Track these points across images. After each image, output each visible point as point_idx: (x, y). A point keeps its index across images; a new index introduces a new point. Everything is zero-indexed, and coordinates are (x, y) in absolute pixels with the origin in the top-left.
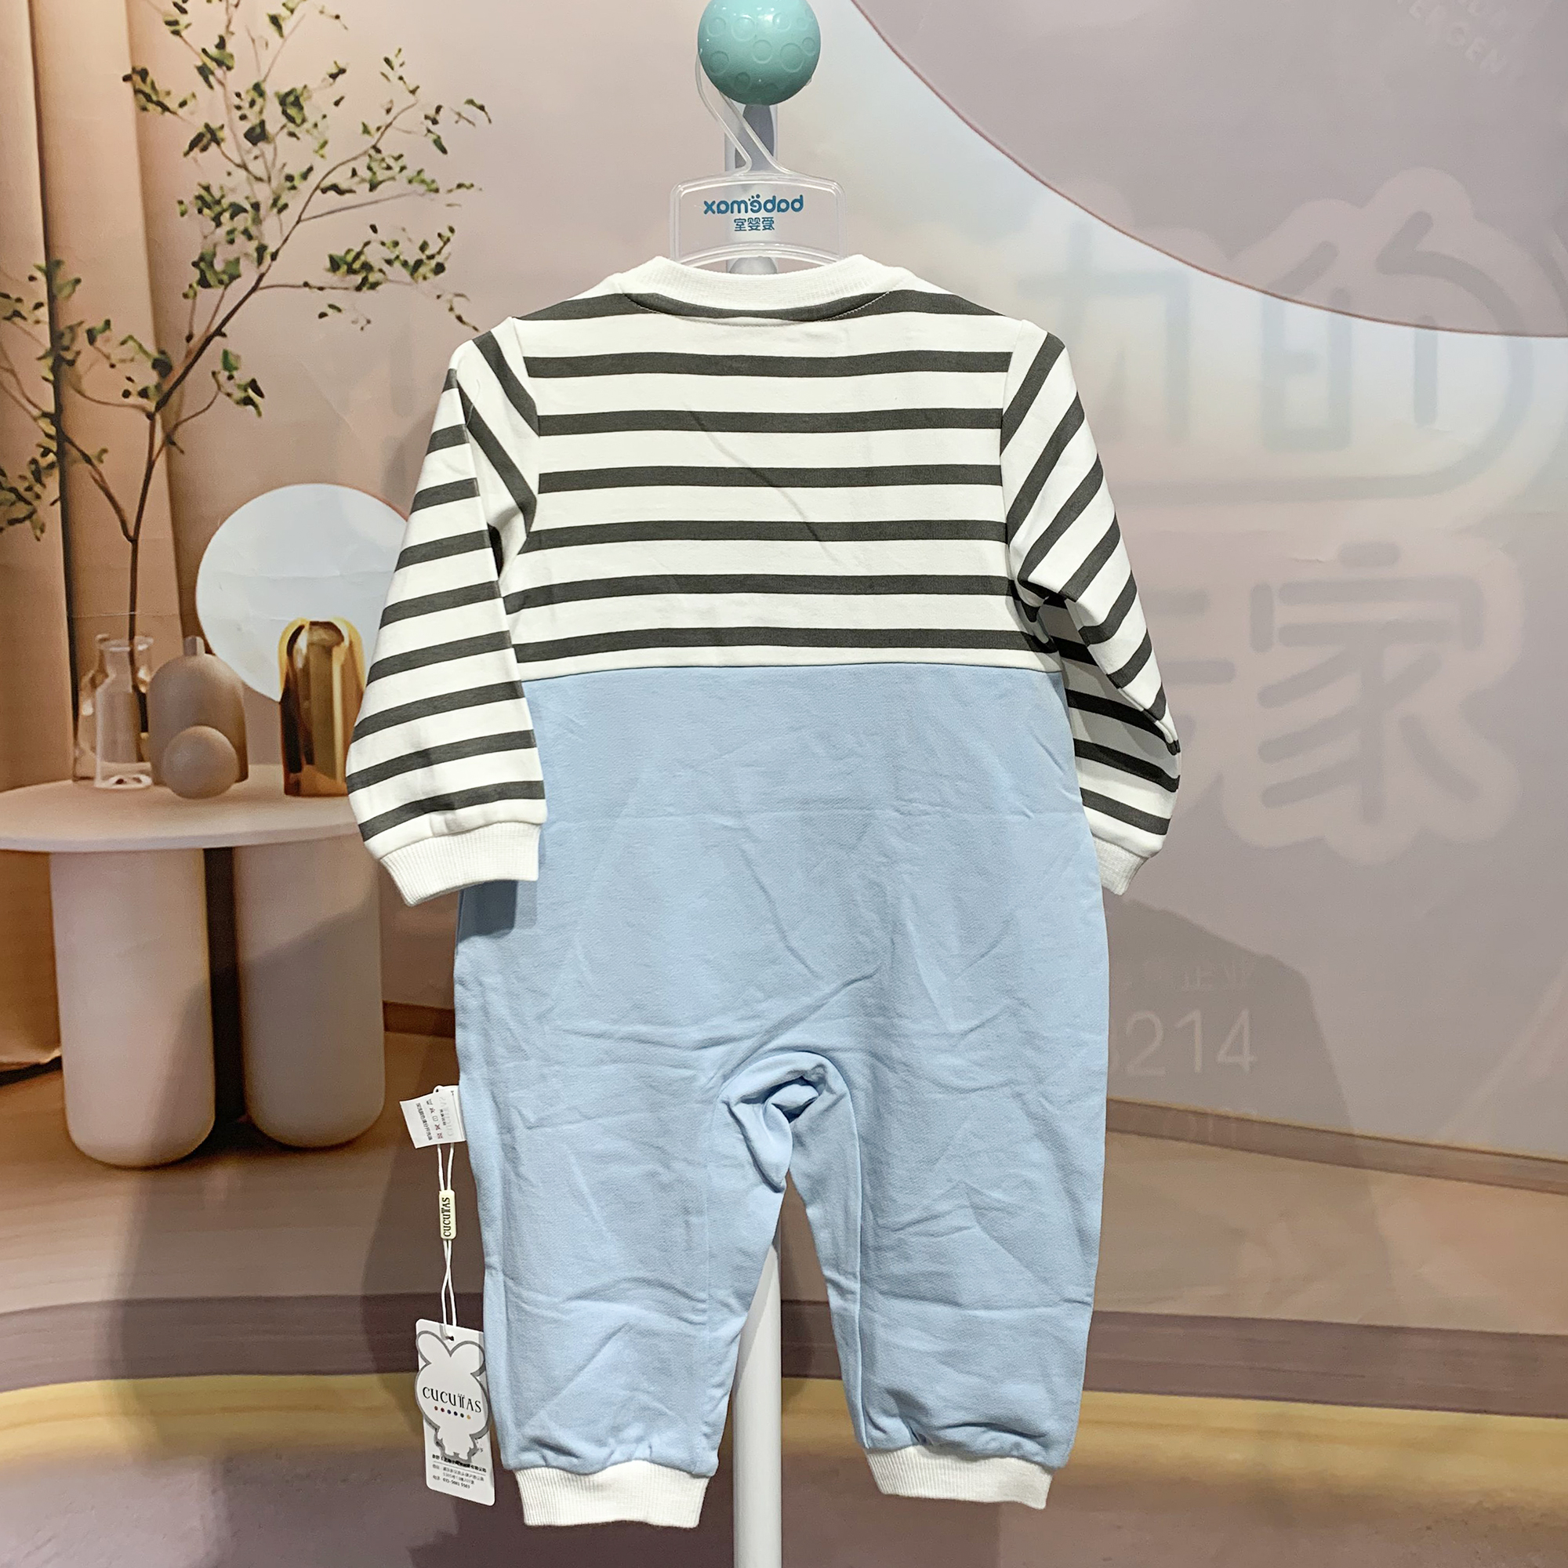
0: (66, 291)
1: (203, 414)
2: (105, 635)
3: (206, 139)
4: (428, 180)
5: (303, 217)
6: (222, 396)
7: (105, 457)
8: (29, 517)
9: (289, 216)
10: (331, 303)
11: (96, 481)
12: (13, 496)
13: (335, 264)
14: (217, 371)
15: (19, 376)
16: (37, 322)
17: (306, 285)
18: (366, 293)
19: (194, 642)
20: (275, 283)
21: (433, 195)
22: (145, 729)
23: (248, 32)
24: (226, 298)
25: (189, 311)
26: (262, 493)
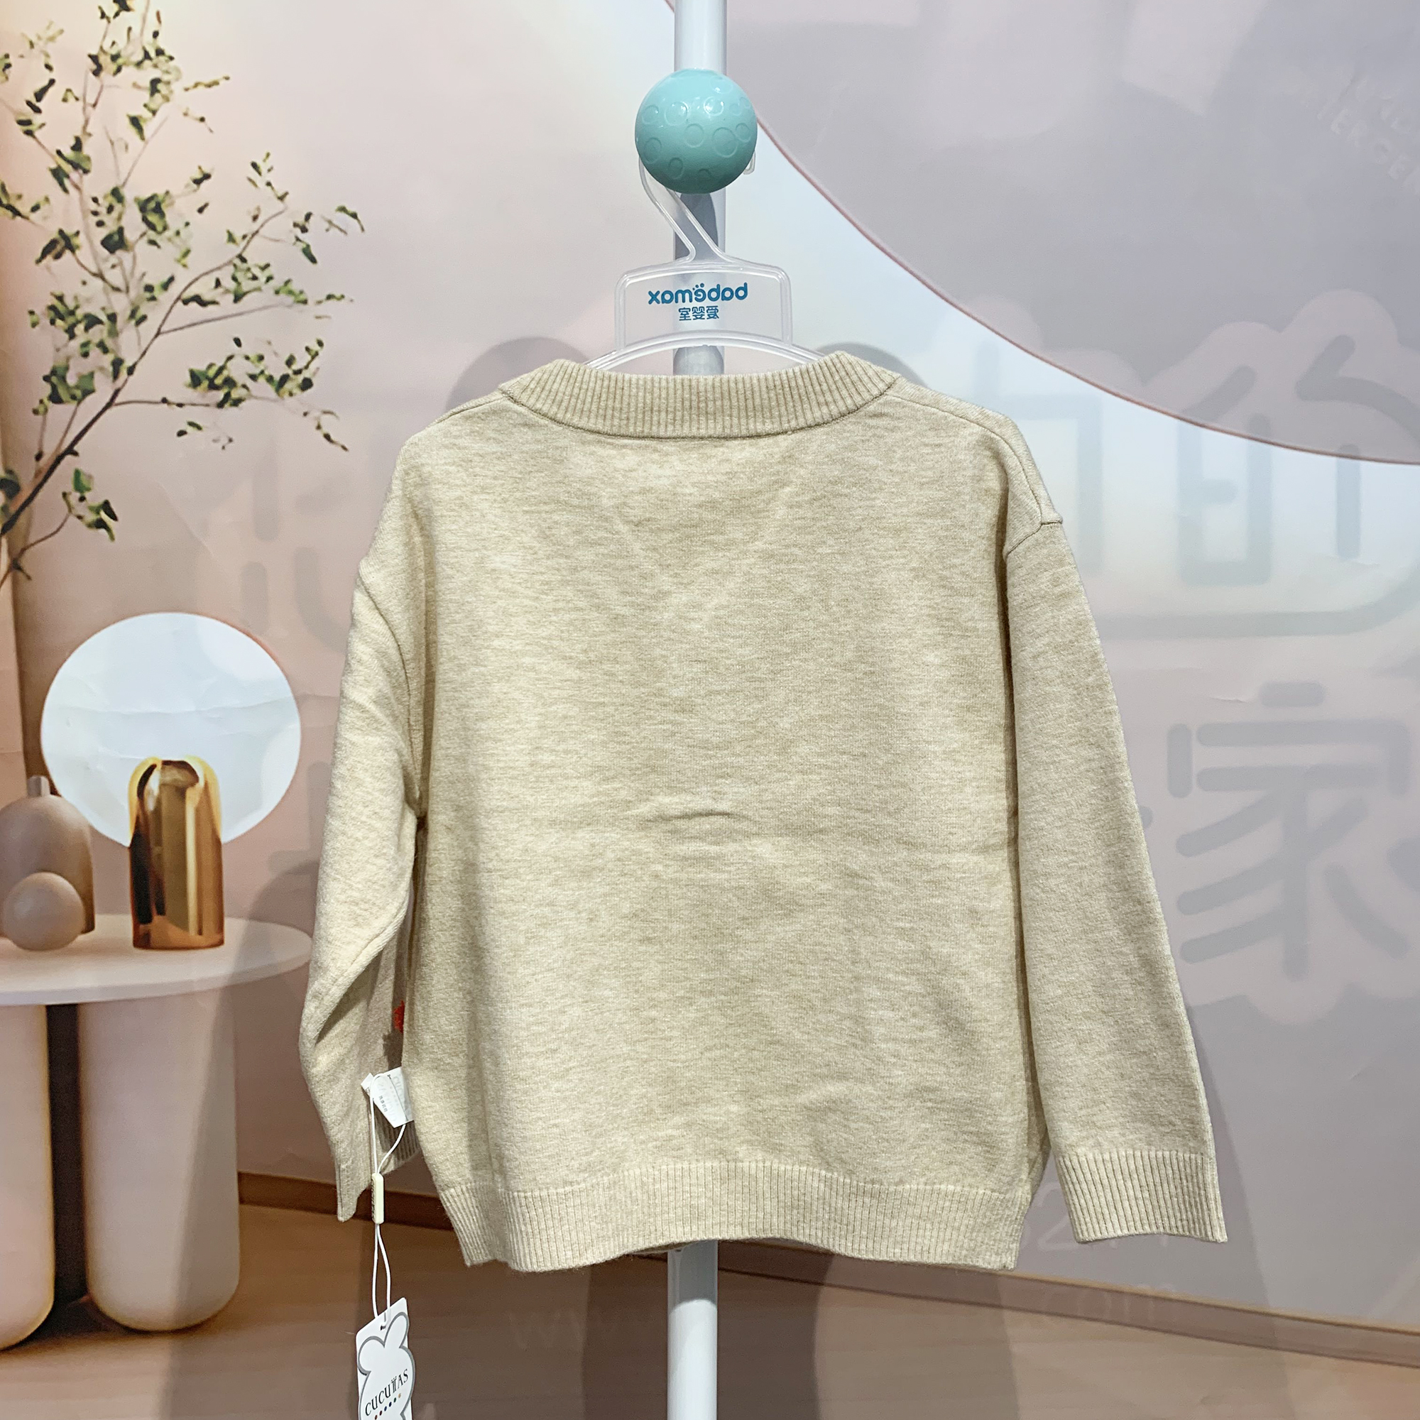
1: (50, 539)
3: (61, 245)
4: (297, 292)
5: (162, 330)
6: (73, 520)
9: (149, 328)
10: (191, 420)
13: (196, 379)
17: (164, 401)
18: (229, 410)
19: (38, 783)
20: (132, 399)
21: (302, 306)
23: (107, 133)
24: (79, 413)
25: (39, 428)
26: (114, 623)
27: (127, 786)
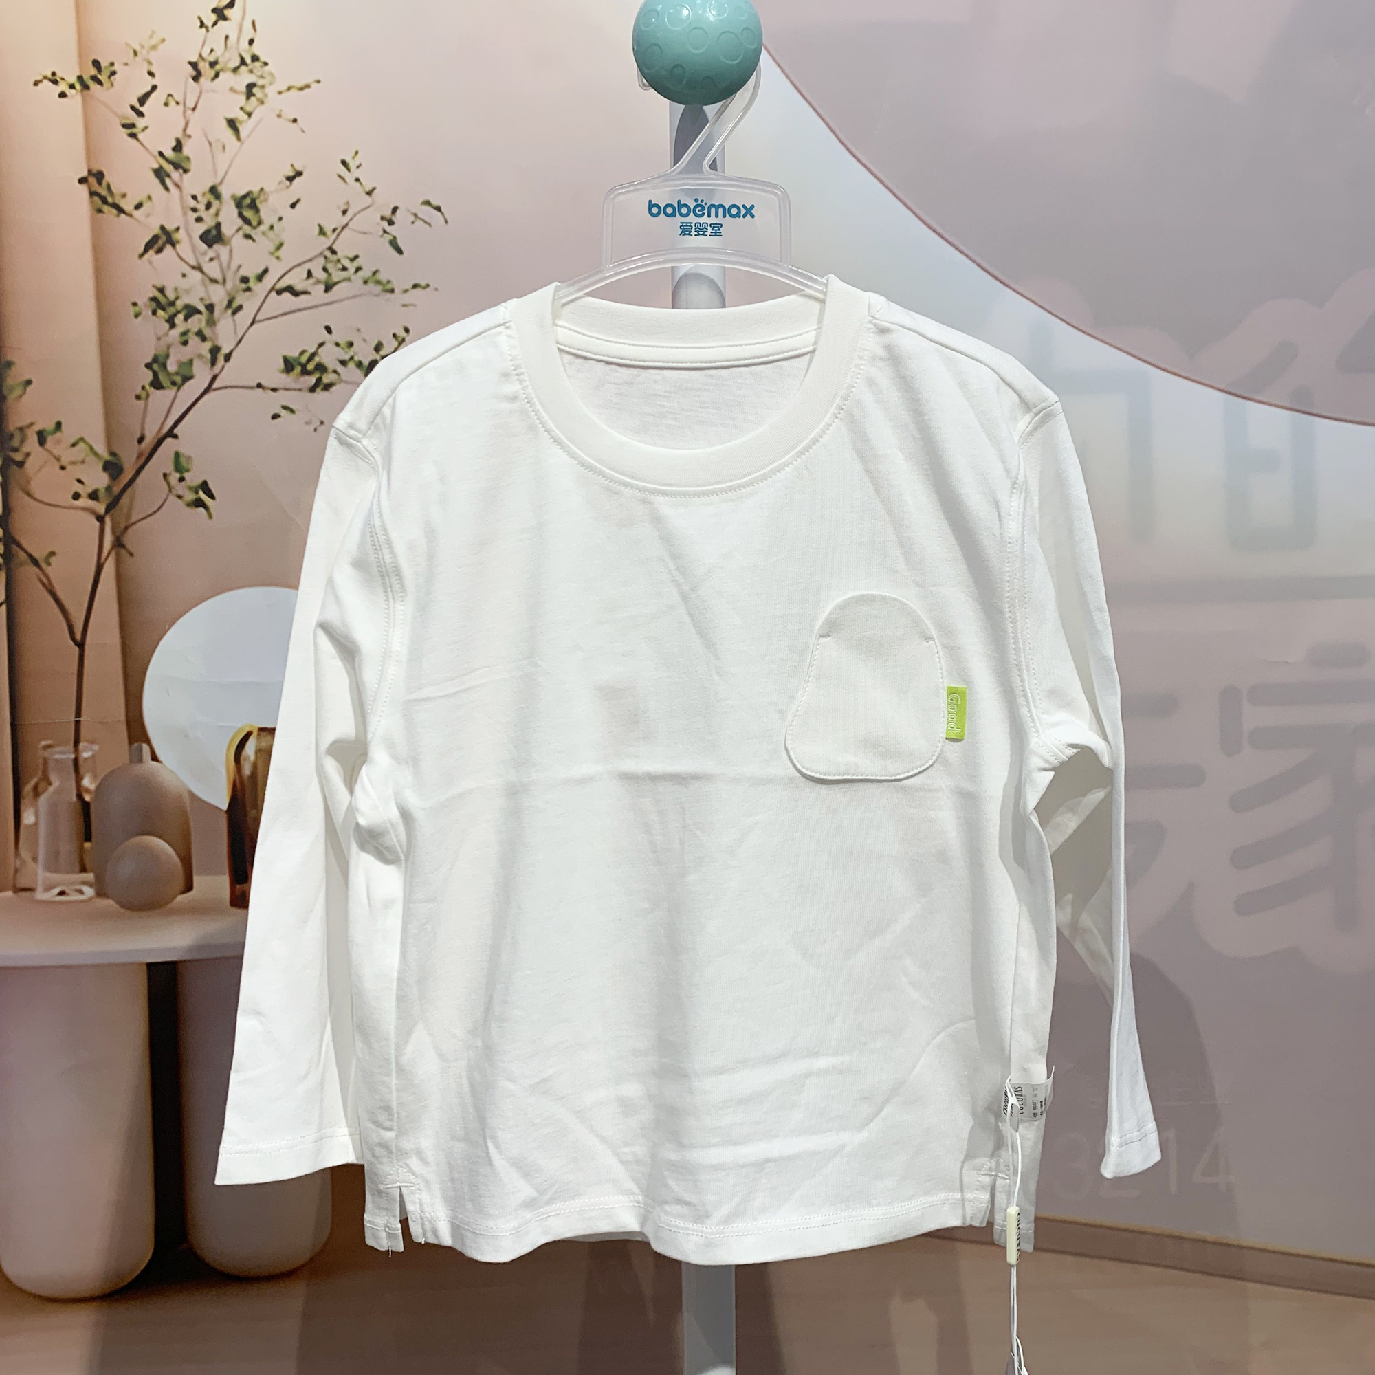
0: (19, 392)
1: (151, 518)
2: (49, 742)
3: (162, 240)
4: (385, 281)
5: (257, 319)
6: (173, 499)
7: (53, 559)
9: (244, 317)
10: (285, 404)
11: (44, 585)
13: (289, 365)
14: (168, 472)
17: (259, 386)
18: (320, 395)
19: (140, 749)
20: (229, 384)
21: (389, 295)
22: (88, 838)
23: (206, 137)
24: (178, 399)
25: (141, 413)
26: (212, 597)
27: (225, 751)
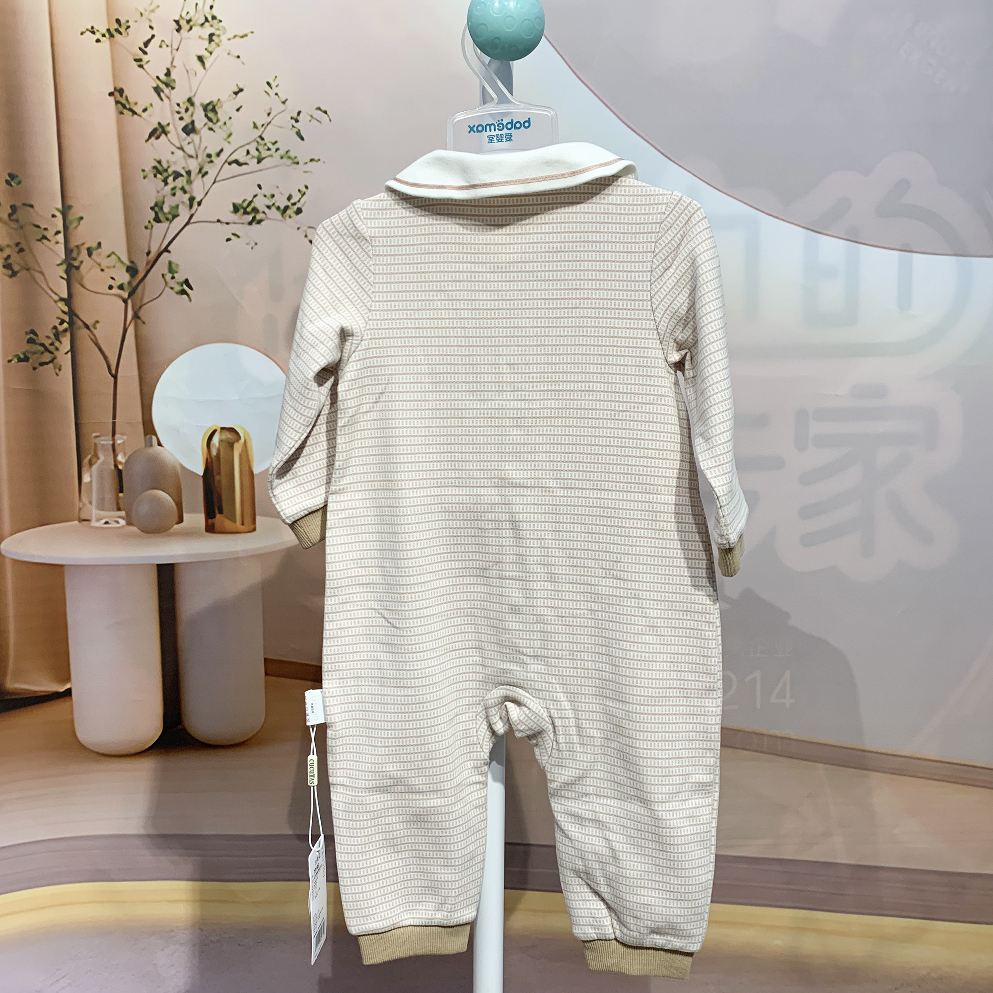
0: (75, 224)
1: (155, 301)
2: (98, 434)
3: (159, 131)
4: (293, 157)
5: (217, 179)
6: (168, 289)
7: (98, 325)
8: (52, 361)
9: (209, 179)
10: (233, 232)
11: (92, 340)
12: (42, 349)
13: (236, 209)
14: (165, 273)
15: (47, 277)
16: (57, 243)
17: (219, 221)
18: (255, 226)
19: (151, 438)
20: (200, 220)
21: (296, 166)
22: (121, 491)
23: (184, 65)
24: (170, 229)
25: (148, 237)
26: (192, 349)
27: (200, 441)
